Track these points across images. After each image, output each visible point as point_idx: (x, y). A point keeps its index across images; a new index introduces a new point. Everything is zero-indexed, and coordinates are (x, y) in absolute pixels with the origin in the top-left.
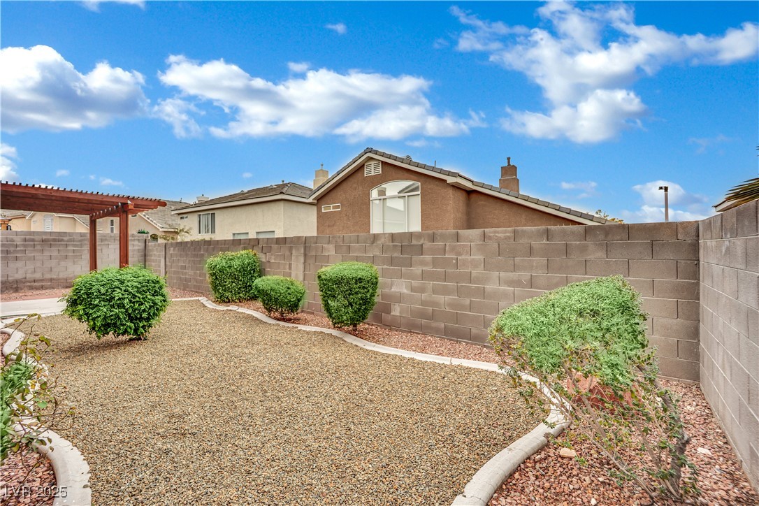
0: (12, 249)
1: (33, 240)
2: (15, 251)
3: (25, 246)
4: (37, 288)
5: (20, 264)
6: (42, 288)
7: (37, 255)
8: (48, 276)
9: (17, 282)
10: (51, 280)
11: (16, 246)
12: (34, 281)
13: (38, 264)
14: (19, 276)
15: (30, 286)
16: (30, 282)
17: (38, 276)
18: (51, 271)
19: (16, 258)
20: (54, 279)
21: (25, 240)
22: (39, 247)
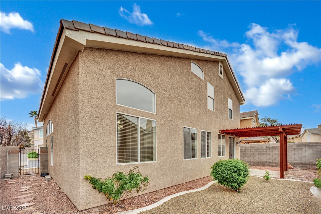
0: (262, 150)
1: (269, 147)
2: (264, 151)
3: (266, 149)
4: (270, 166)
5: (265, 156)
6: (272, 166)
7: (271, 153)
8: (274, 161)
9: (264, 162)
10: (275, 163)
11: (264, 149)
12: (270, 163)
13: (271, 156)
14: (265, 160)
15: (268, 165)
16: (268, 163)
17: (271, 161)
18: (275, 159)
19: (264, 154)
20: (276, 163)
21: (266, 147)
22: (271, 150)
